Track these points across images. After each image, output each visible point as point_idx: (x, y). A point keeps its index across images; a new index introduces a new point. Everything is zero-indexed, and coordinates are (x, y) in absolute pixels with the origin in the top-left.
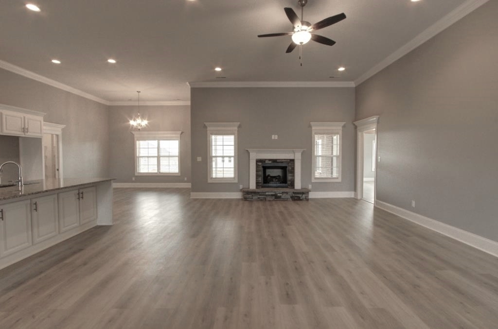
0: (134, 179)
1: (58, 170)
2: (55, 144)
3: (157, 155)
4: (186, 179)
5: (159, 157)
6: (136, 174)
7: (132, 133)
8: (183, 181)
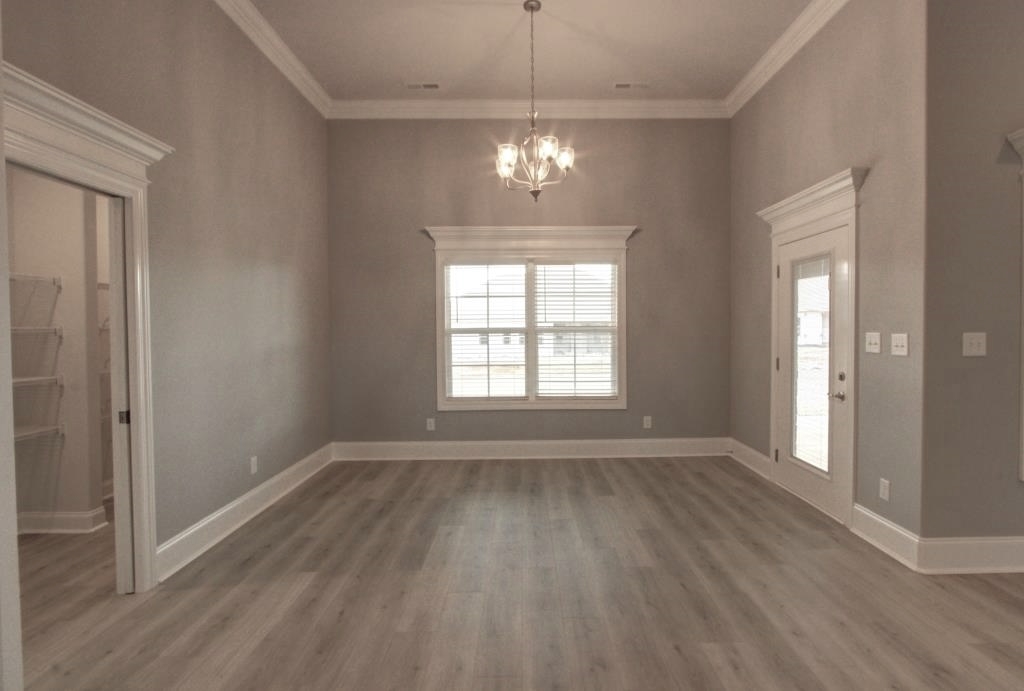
0: (431, 424)
1: (126, 417)
2: (106, 270)
3: (522, 324)
4: (647, 422)
5: (531, 335)
6: (441, 407)
7: (426, 233)
8: (638, 433)
